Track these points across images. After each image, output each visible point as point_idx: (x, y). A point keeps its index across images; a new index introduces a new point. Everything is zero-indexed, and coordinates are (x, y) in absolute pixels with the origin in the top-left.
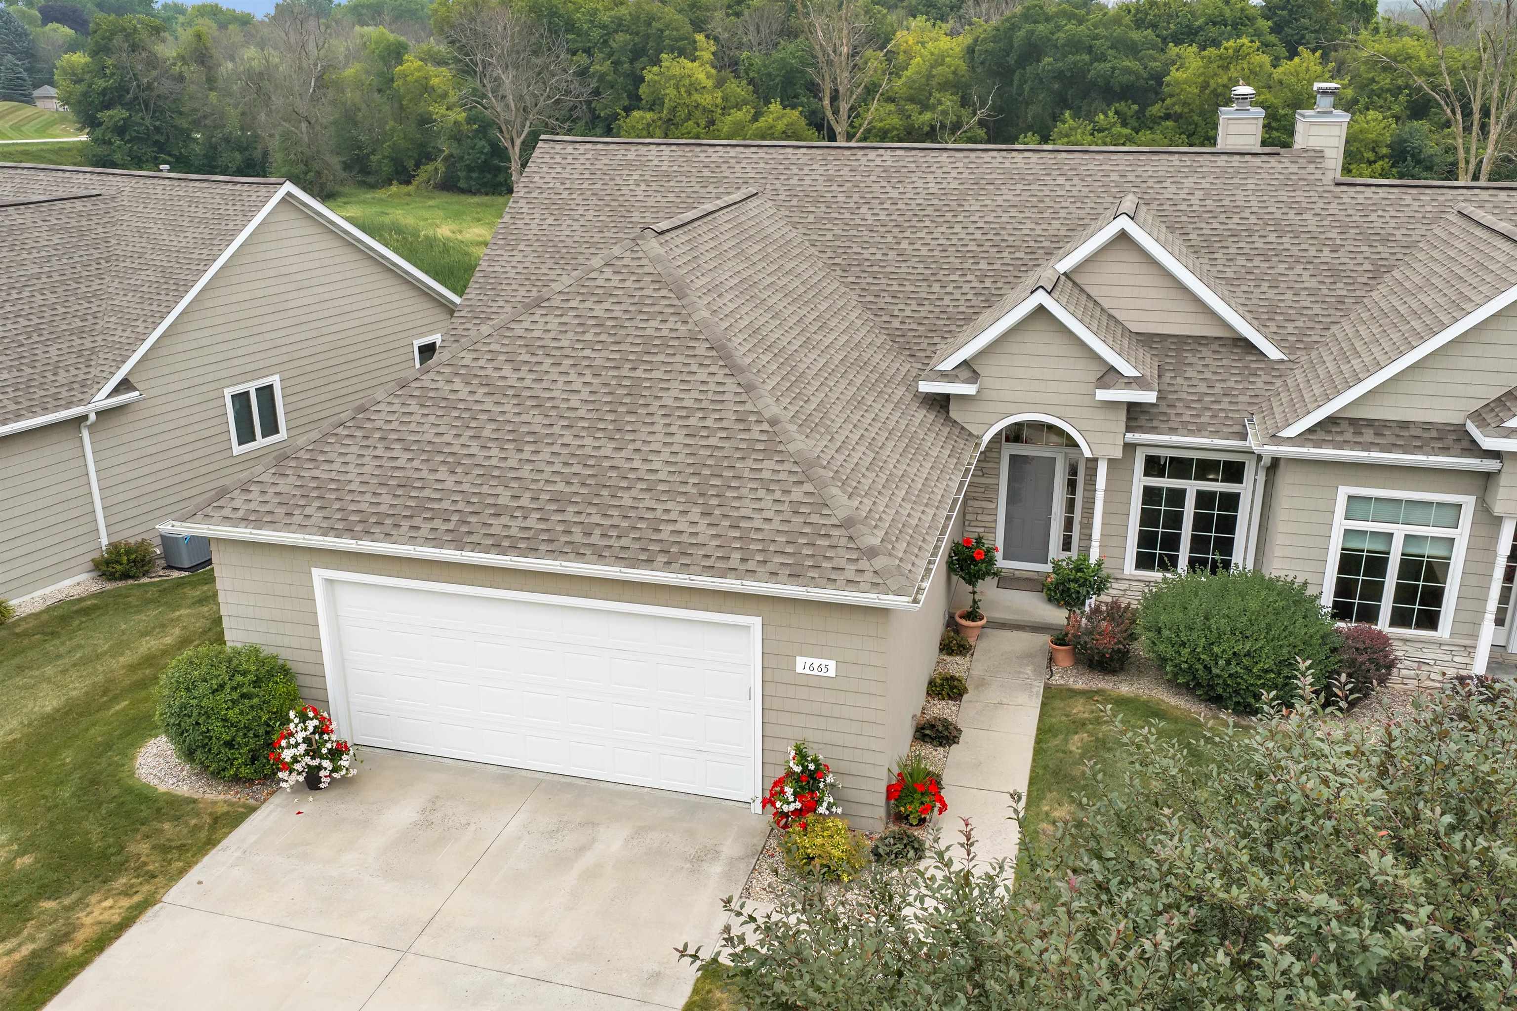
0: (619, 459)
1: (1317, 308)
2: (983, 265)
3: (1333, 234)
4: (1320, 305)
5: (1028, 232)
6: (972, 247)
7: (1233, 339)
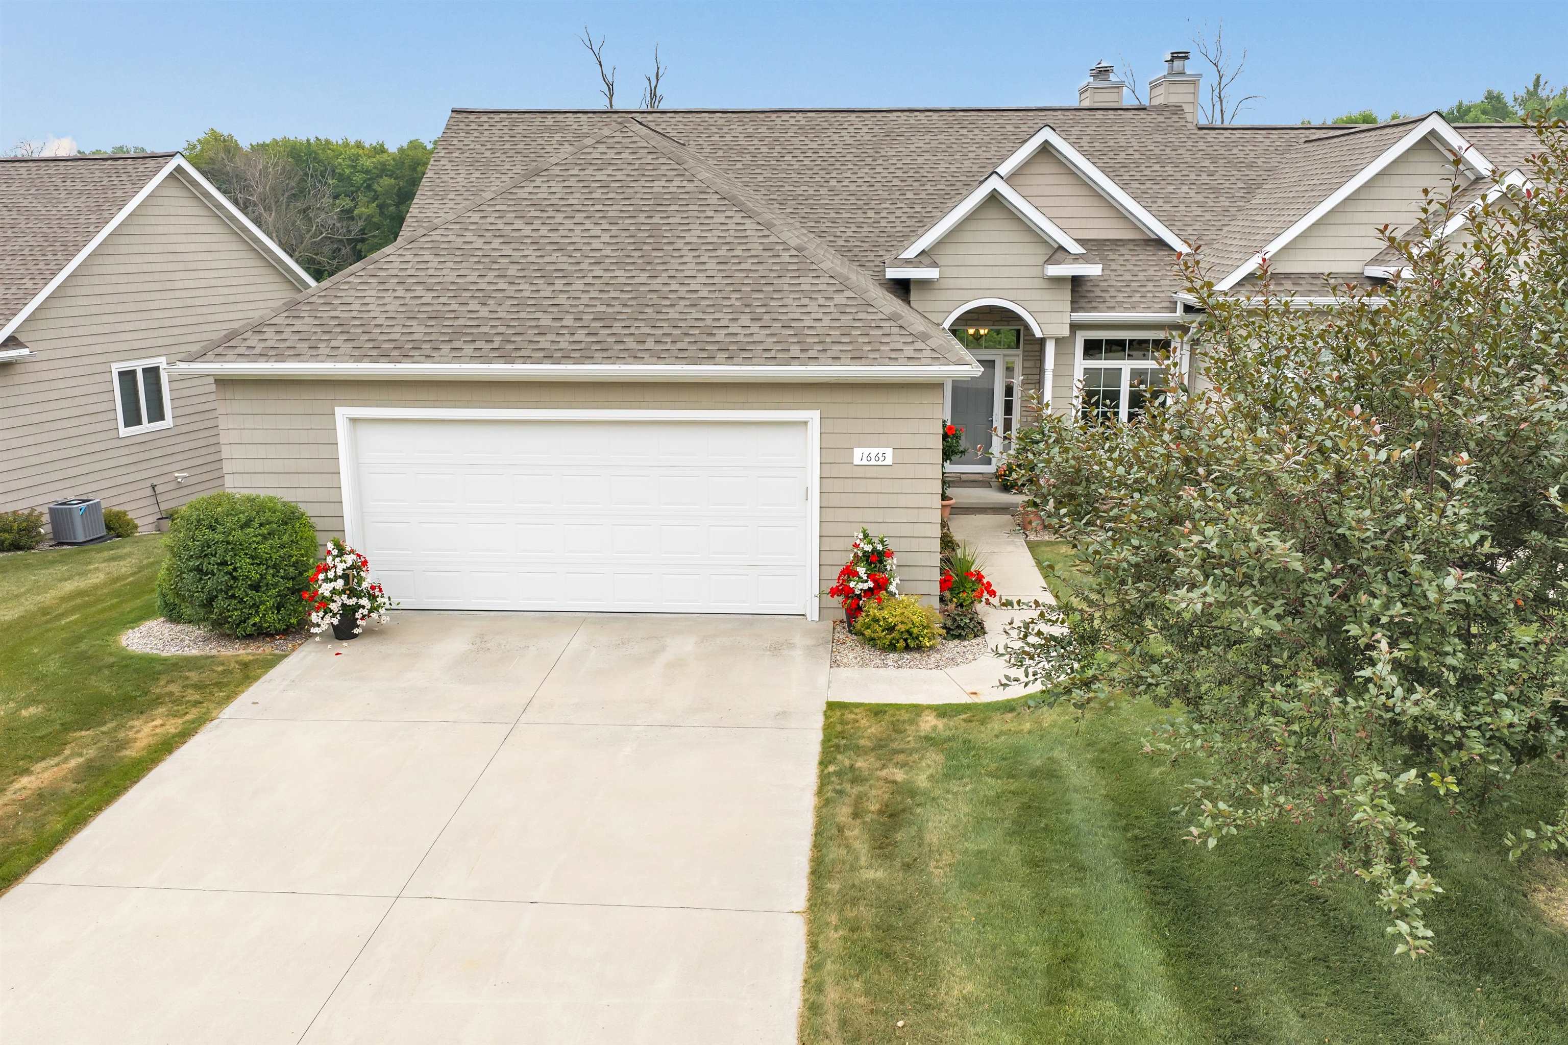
0: (655, 284)
1: (1208, 216)
2: (909, 195)
3: (1207, 163)
4: (1210, 213)
5: (944, 170)
6: (896, 182)
7: (1144, 240)
